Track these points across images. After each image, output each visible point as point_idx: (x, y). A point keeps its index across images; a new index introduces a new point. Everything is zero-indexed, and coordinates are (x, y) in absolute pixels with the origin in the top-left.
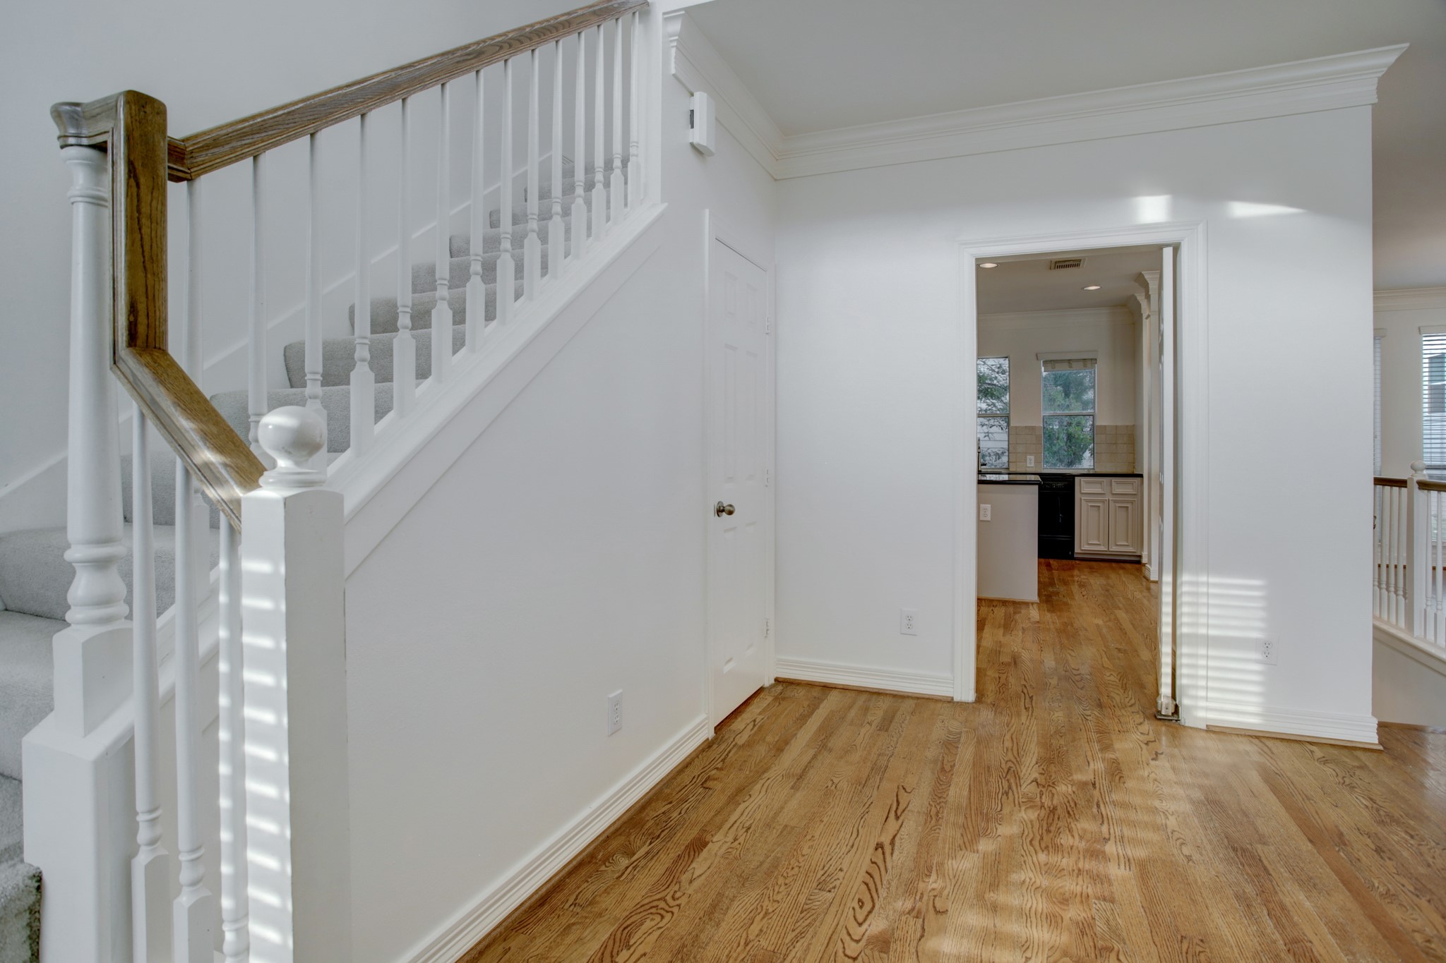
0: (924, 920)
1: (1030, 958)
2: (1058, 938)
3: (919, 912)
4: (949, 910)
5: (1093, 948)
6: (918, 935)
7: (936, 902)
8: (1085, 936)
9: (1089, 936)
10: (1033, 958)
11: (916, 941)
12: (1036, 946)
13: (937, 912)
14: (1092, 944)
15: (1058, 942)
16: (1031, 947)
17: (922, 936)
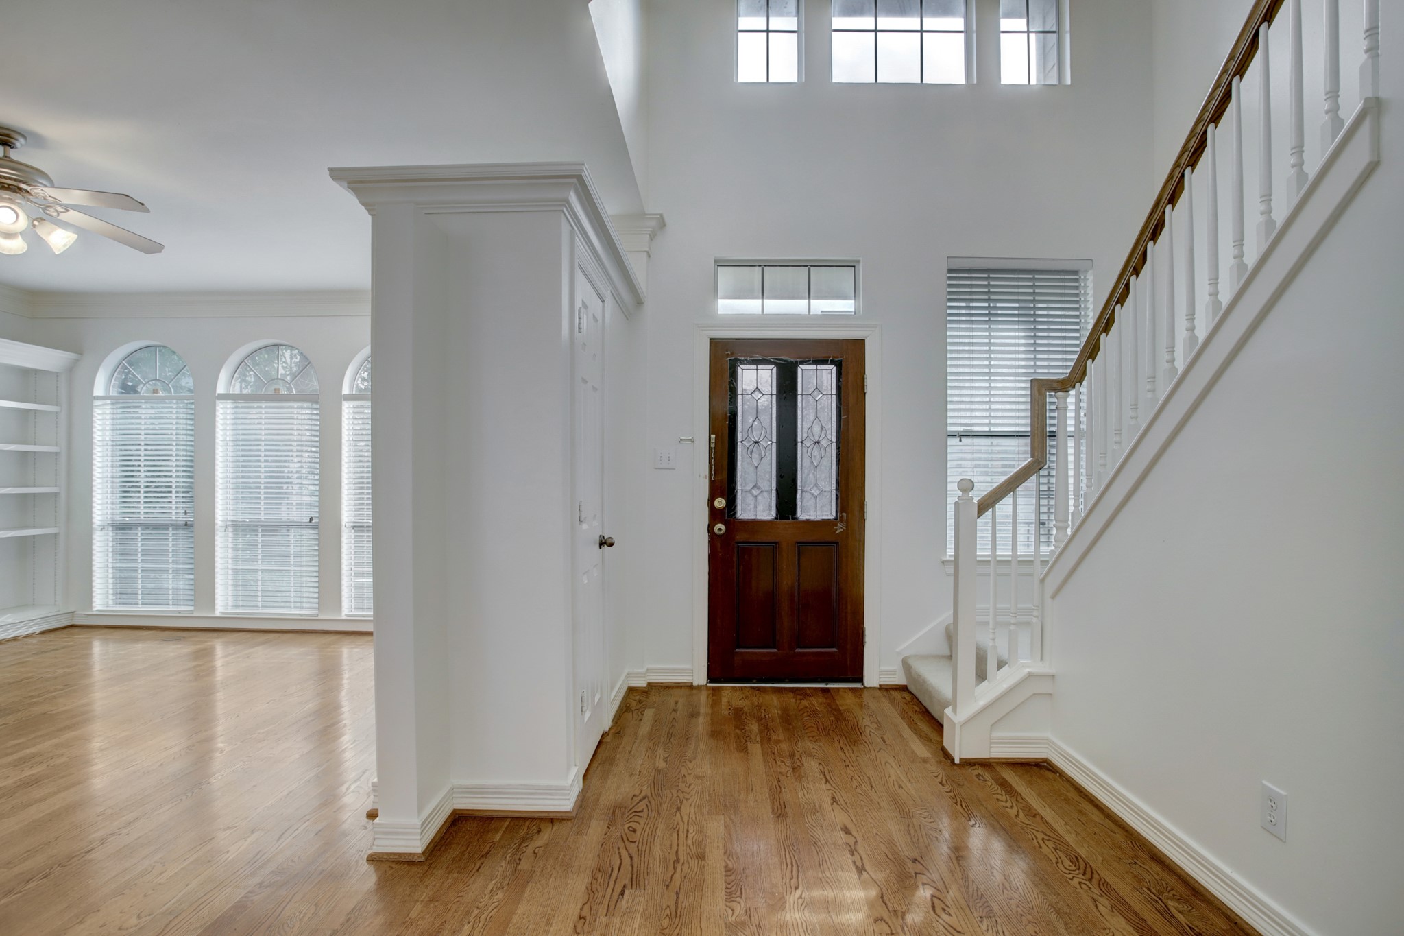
0: (889, 910)
1: (799, 898)
2: (779, 917)
3: (896, 916)
4: (874, 924)
5: (752, 915)
6: (885, 898)
7: (888, 929)
8: (758, 924)
9: (754, 925)
10: (796, 899)
11: (884, 893)
12: (796, 908)
13: (882, 919)
14: (752, 918)
15: (779, 914)
16: (799, 906)
17: (882, 897)
